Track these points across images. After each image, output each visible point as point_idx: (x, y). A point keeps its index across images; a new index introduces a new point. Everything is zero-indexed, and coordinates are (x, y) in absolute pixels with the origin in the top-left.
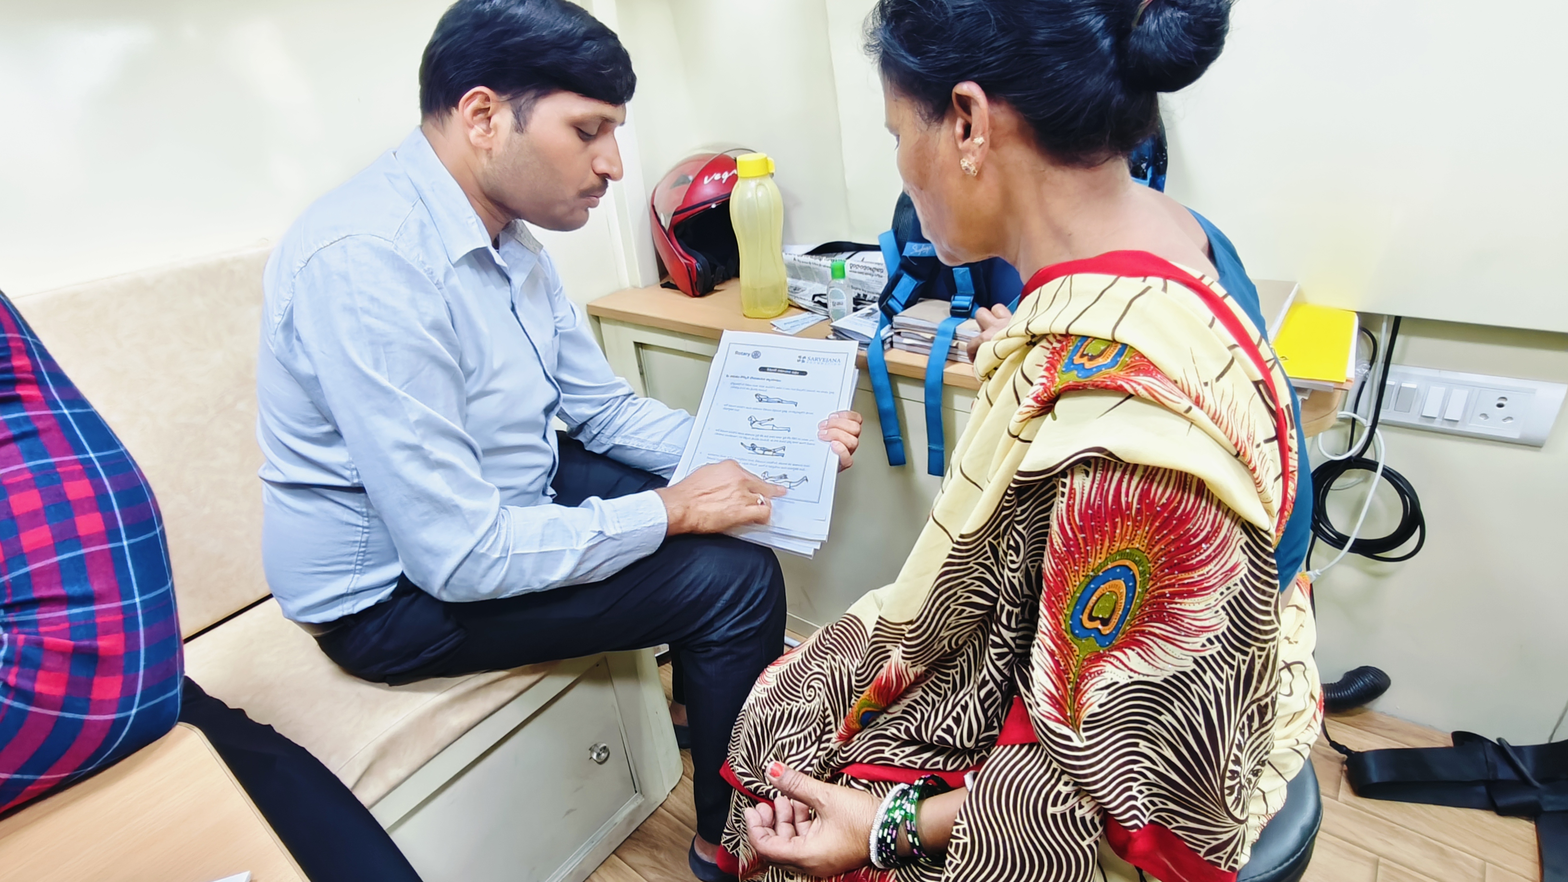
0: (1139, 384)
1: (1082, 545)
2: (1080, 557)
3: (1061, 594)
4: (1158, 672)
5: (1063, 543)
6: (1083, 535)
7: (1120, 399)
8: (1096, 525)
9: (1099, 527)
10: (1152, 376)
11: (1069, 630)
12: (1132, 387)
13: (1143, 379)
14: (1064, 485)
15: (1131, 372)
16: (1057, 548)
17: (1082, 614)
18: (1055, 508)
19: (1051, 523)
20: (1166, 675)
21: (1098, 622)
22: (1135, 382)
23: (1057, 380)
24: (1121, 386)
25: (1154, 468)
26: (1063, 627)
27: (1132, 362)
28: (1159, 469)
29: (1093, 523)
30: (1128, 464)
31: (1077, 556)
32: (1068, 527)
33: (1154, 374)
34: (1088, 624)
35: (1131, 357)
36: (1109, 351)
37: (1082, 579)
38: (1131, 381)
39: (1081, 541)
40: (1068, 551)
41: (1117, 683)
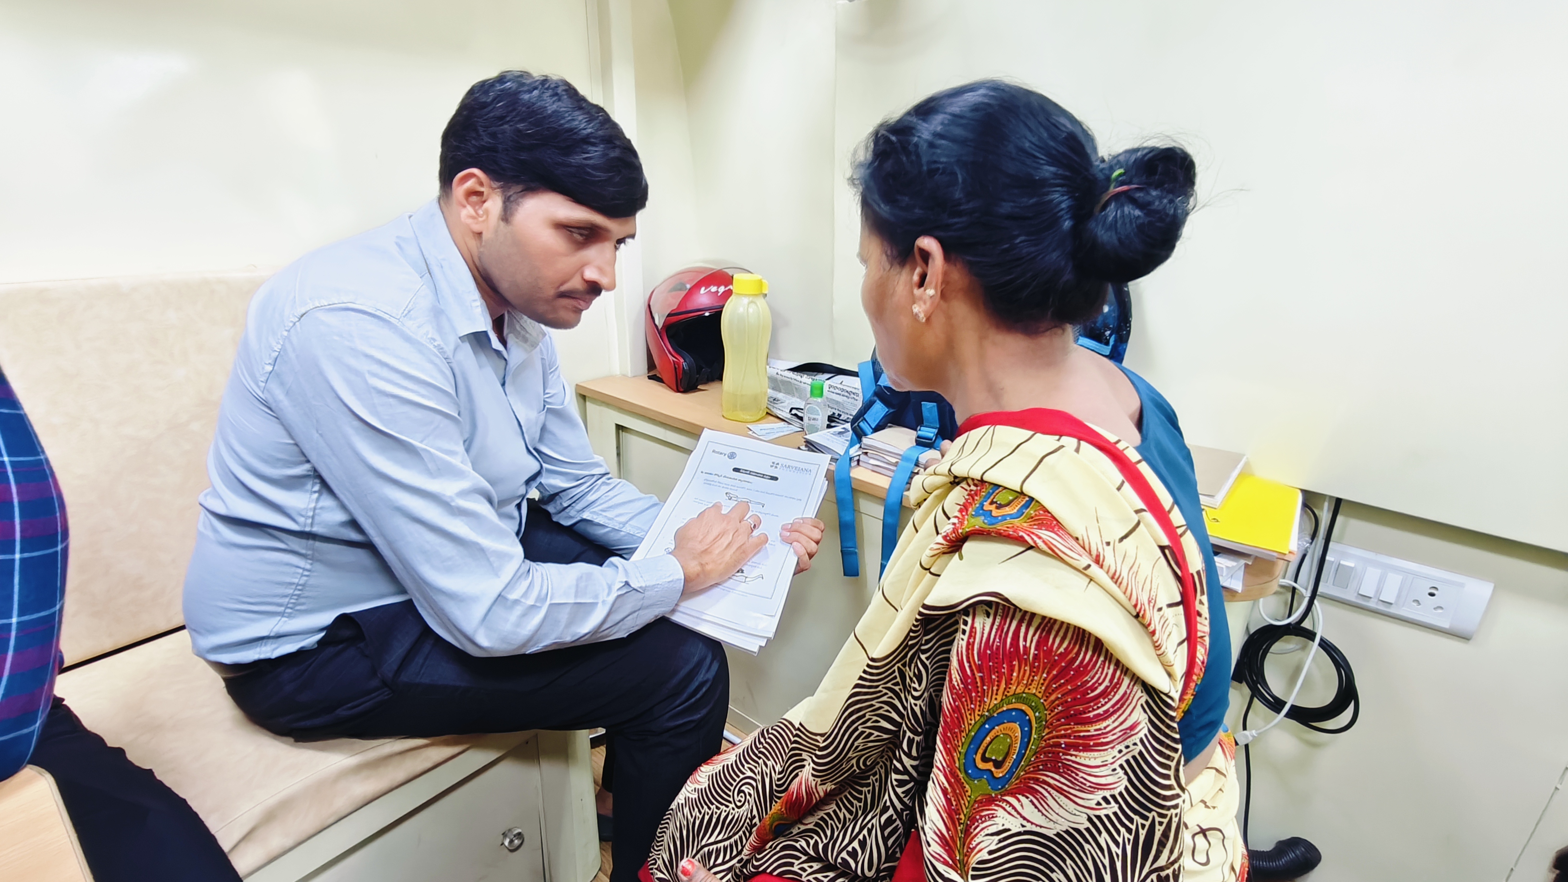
0: (1040, 538)
1: (979, 684)
2: (977, 696)
3: (956, 730)
4: (1051, 825)
5: (961, 679)
6: (981, 674)
7: (1022, 549)
8: (993, 666)
9: (996, 668)
10: (1053, 532)
11: (962, 768)
12: (1032, 539)
13: (1045, 534)
14: (965, 623)
15: (1035, 525)
16: (956, 684)
17: (976, 754)
18: (955, 643)
19: (951, 658)
20: (1059, 829)
21: (991, 764)
22: (1037, 535)
23: (966, 522)
24: (1022, 537)
25: (1051, 619)
26: (957, 765)
27: (1036, 515)
28: (1056, 621)
29: (991, 664)
30: (1026, 612)
31: (974, 694)
32: (966, 665)
33: (1056, 529)
34: (981, 765)
35: (1035, 511)
36: (1015, 503)
37: (977, 718)
38: (1033, 533)
39: (978, 680)
40: (966, 688)
41: (1009, 830)
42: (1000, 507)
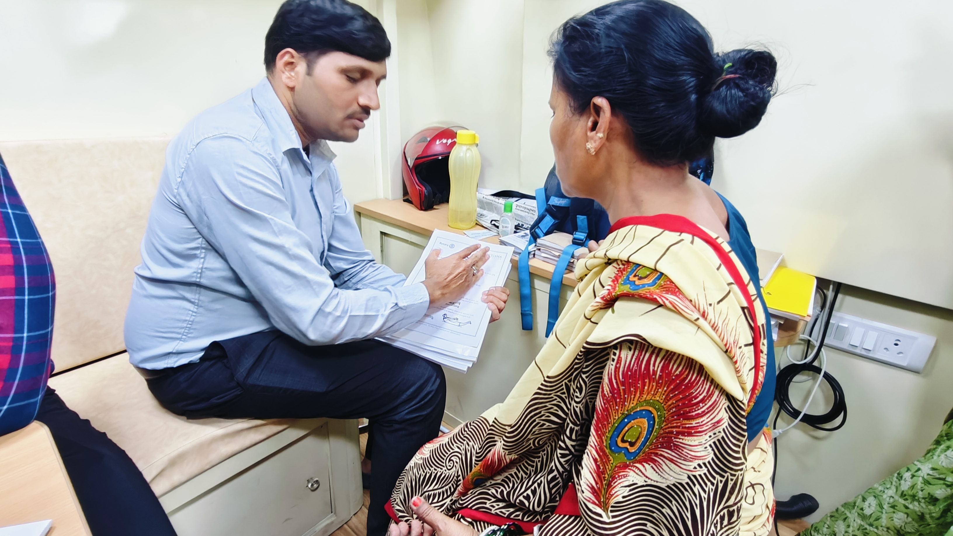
0: (667, 299)
1: (622, 394)
2: (620, 402)
3: (605, 423)
4: (664, 481)
5: (610, 390)
6: (624, 388)
7: (655, 307)
8: (632, 382)
9: (634, 383)
10: (676, 296)
11: (608, 446)
12: (662, 300)
13: (671, 297)
14: (615, 354)
15: (664, 291)
16: (606, 393)
17: (618, 438)
18: (607, 367)
19: (603, 377)
20: (669, 483)
21: (628, 444)
22: (665, 298)
23: (617, 288)
24: (656, 299)
25: (672, 352)
26: (605, 444)
27: (665, 284)
28: (675, 353)
29: (630, 381)
30: (656, 348)
31: (618, 400)
32: (614, 381)
33: (678, 294)
34: (621, 445)
35: (664, 282)
36: (651, 276)
37: (620, 415)
38: (663, 296)
39: (621, 391)
40: (613, 396)
41: (636, 484)
42: (640, 278)
